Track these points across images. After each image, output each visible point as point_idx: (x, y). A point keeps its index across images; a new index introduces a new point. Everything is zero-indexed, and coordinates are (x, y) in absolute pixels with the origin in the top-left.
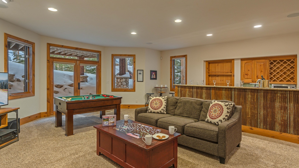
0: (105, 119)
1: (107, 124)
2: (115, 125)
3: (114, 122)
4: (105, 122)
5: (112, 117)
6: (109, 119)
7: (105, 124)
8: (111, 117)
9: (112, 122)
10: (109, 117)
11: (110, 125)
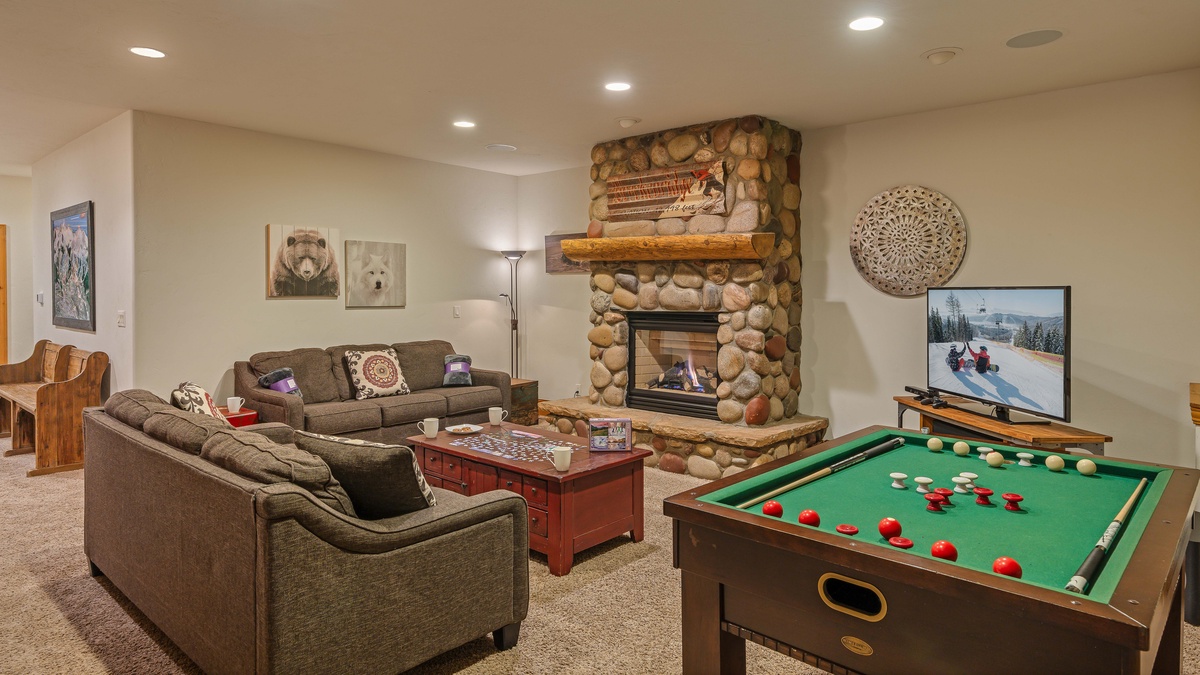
0: (596, 429)
1: (603, 445)
2: (629, 449)
3: (623, 441)
4: (598, 439)
5: (618, 424)
6: (610, 430)
7: (597, 443)
8: (615, 423)
9: (617, 438)
10: (608, 423)
11: (612, 447)
